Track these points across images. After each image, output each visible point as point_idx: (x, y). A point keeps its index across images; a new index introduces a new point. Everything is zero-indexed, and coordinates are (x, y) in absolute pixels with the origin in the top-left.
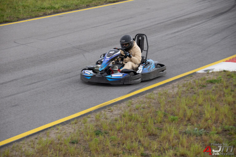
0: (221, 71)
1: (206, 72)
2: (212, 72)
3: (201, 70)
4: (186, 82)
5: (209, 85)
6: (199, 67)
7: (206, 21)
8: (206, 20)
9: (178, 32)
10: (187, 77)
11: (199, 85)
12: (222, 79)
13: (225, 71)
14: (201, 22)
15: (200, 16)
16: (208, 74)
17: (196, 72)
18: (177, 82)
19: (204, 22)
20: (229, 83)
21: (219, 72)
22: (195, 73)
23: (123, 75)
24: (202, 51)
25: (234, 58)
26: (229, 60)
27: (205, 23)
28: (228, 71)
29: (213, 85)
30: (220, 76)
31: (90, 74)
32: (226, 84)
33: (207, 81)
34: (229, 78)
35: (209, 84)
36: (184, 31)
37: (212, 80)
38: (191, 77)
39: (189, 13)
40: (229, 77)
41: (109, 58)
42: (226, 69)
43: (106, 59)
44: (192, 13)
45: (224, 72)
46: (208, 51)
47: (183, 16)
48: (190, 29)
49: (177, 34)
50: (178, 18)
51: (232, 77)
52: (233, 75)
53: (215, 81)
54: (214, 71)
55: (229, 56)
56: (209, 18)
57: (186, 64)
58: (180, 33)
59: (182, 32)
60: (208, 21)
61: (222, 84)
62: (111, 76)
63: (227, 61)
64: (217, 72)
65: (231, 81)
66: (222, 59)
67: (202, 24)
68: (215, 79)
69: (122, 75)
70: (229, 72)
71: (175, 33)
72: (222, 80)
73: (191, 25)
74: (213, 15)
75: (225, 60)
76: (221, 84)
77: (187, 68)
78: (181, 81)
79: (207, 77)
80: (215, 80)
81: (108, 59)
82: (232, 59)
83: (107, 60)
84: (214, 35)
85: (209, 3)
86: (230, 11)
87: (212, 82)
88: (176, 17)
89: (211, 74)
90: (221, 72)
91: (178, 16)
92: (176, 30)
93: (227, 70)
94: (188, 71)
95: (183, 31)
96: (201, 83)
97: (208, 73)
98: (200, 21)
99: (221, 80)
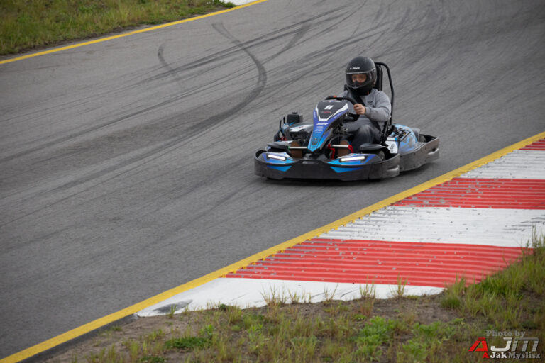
0: (213, 309)
1: (164, 314)
2: (184, 314)
3: (147, 309)
4: (98, 349)
5: (172, 356)
6: (141, 298)
7: (167, 145)
8: (169, 141)
9: (75, 183)
10: (104, 334)
11: (141, 357)
12: (215, 334)
13: (223, 308)
14: (151, 148)
15: (147, 128)
16: (170, 321)
17: (133, 315)
18: (71, 352)
19: (161, 148)
20: (238, 347)
21: (207, 310)
22: (129, 320)
23: (366, 157)
24: (154, 243)
25: (255, 265)
26: (237, 272)
27: (166, 151)
28: (233, 308)
29: (186, 355)
30: (208, 326)
31: (284, 159)
32: (228, 351)
33: (168, 344)
34: (238, 332)
35: (173, 352)
36: (96, 181)
37: (184, 340)
38: (117, 333)
39: (111, 119)
40: (236, 327)
41: (326, 120)
42: (226, 302)
43: (319, 124)
44: (120, 119)
45: (221, 313)
46: (171, 243)
47: (94, 129)
48: (116, 172)
49: (73, 190)
50: (76, 135)
51: (247, 326)
52: (249, 320)
53: (193, 341)
54: (191, 308)
55: (239, 260)
56: (175, 136)
57: (101, 288)
58: (83, 186)
59: (90, 184)
60: (173, 143)
61: (215, 350)
62: (340, 162)
63: (230, 275)
64: (200, 312)
65: (243, 340)
66: (218, 268)
67: (153, 156)
68: (194, 334)
69: (363, 158)
70: (238, 310)
71: (66, 186)
72: (215, 338)
73: (117, 158)
74: (188, 126)
75: (226, 273)
76: (210, 351)
77: (104, 302)
78: (83, 347)
79: (167, 330)
80: (194, 338)
81: (326, 124)
82: (248, 268)
83: (324, 126)
84: (192, 190)
85: (175, 83)
86: (245, 109)
87: (181, 346)
88: (69, 134)
89: (181, 320)
90: (211, 311)
91: (76, 131)
92: (70, 178)
93: (232, 305)
94: (108, 312)
95: (94, 180)
96: (149, 352)
97: (171, 317)
98: (147, 145)
99: (211, 338)
